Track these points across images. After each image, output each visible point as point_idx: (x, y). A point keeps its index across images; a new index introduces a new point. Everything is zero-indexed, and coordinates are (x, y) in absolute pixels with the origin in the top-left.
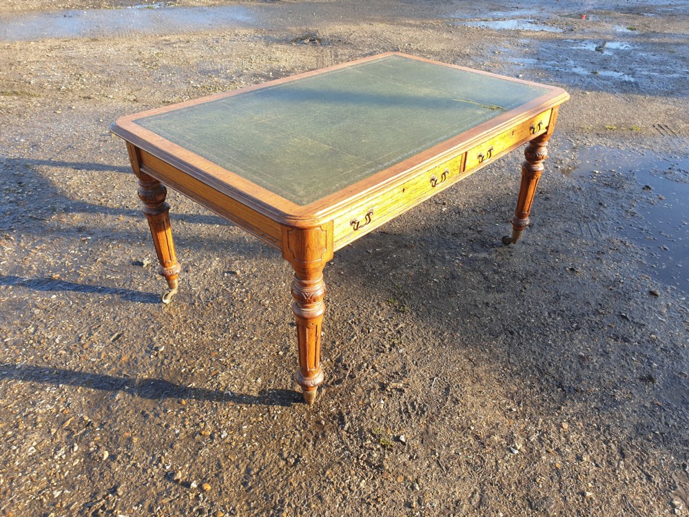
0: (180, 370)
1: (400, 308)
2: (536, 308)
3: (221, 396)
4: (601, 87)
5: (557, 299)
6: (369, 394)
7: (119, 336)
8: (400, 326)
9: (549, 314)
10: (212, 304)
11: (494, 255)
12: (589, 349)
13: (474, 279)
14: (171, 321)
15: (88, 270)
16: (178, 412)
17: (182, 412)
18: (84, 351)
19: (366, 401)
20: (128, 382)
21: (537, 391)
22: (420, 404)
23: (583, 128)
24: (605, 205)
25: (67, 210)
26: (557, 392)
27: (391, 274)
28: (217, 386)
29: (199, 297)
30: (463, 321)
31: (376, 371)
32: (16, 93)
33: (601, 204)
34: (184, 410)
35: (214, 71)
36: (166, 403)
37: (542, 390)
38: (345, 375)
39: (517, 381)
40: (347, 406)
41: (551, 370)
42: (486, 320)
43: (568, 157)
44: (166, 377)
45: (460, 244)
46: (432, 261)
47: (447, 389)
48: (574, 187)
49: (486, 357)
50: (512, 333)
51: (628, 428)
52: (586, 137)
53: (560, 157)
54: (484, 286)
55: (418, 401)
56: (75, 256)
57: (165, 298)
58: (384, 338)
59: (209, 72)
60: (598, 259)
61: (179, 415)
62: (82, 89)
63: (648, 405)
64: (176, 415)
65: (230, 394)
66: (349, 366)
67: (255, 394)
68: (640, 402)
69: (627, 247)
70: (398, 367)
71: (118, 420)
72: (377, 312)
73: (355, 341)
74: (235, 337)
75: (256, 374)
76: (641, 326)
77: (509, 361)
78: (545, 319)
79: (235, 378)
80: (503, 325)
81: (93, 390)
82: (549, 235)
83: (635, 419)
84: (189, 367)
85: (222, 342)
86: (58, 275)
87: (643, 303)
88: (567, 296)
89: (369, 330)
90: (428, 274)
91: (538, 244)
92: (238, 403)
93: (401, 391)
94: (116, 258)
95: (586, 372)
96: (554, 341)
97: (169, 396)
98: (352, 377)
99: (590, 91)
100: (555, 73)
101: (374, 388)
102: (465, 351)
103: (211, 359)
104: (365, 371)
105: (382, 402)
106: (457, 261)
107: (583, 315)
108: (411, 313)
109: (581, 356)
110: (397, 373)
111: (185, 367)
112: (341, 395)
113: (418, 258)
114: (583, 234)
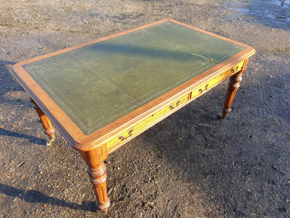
0: (47, 185)
1: (160, 155)
2: (229, 160)
3: (63, 203)
4: (280, 26)
5: (241, 154)
6: (136, 208)
7: (23, 163)
8: (158, 167)
9: (235, 163)
10: (69, 147)
11: (212, 125)
12: (253, 188)
13: (200, 139)
14: (49, 156)
15: (17, 124)
16: (41, 212)
17: (43, 212)
18: (5, 172)
19: (133, 212)
20: (22, 192)
21: (222, 213)
22: (160, 216)
23: (268, 50)
24: (273, 97)
25: (15, 90)
26: (233, 214)
27: (159, 133)
28: (63, 197)
29: (64, 143)
30: (191, 165)
31: (142, 194)
32: (7, 25)
33: (271, 96)
34: (44, 210)
35: (96, 14)
36: (37, 206)
37: (225, 213)
38: (126, 195)
39: (213, 205)
40: (124, 214)
41: (231, 199)
42: (202, 165)
43: (257, 67)
44: (40, 190)
45: (196, 117)
46: (180, 127)
47: (176, 208)
48: (258, 85)
49: (199, 188)
50: (214, 174)
52: (269, 56)
53: (254, 67)
54: (204, 144)
55: (160, 214)
56: (13, 115)
57: (48, 143)
58: (149, 174)
59: (94, 15)
60: (265, 130)
61: (41, 214)
62: (36, 23)
64: (40, 214)
65: (68, 203)
66: (129, 190)
67: (80, 203)
69: (282, 123)
70: (153, 192)
71: (12, 214)
72: (148, 157)
73: (134, 174)
74: (77, 168)
75: (83, 191)
76: (283, 175)
77: (210, 192)
78: (232, 167)
79: (72, 193)
80: (210, 169)
81: (4, 195)
82: (242, 114)
84: (52, 184)
85: (70, 170)
86: (3, 126)
87: (286, 160)
88: (246, 153)
89: (142, 167)
90: (177, 135)
91: (235, 120)
92: (71, 208)
93: (152, 207)
94: (31, 117)
95: (250, 203)
96: (235, 181)
97: (39, 201)
98: (129, 196)
99: (274, 28)
100: (258, 18)
101: (139, 205)
102: (188, 184)
103: (63, 180)
104: (136, 193)
105: (141, 213)
106: (193, 128)
107: (253, 165)
108: (165, 159)
109: (248, 192)
110: (152, 196)
111: (50, 184)
112: (122, 207)
113: (174, 125)
114: (259, 115)
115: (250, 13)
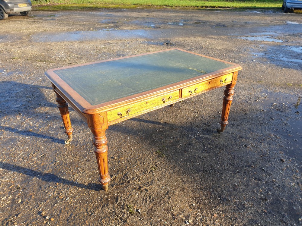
0: (62, 171)
1: (161, 155)
2: (222, 162)
3: (73, 183)
4: (291, 67)
5: (234, 158)
6: (133, 190)
7: (44, 155)
8: (157, 163)
9: (227, 164)
10: (84, 146)
11: (211, 137)
12: (240, 182)
13: (198, 146)
14: (65, 151)
15: (43, 128)
16: (54, 188)
17: (55, 188)
18: (29, 159)
19: (130, 193)
20: (40, 174)
21: (208, 198)
22: (153, 197)
23: (276, 84)
24: (273, 119)
25: (45, 105)
26: (218, 199)
27: (163, 140)
28: (73, 179)
29: (80, 143)
30: (186, 163)
31: (140, 181)
32: (45, 61)
33: (271, 118)
34: (56, 187)
35: (122, 55)
36: (51, 183)
37: (211, 198)
38: (126, 181)
39: (201, 192)
40: (122, 194)
41: (219, 189)
42: (197, 164)
43: (263, 96)
44: (55, 173)
45: (198, 131)
46: (183, 136)
47: (168, 192)
48: (261, 110)
49: (190, 180)
50: (206, 171)
51: (245, 220)
52: (276, 88)
53: (260, 96)
54: (202, 149)
55: (153, 196)
56: (41, 123)
57: (66, 142)
58: (149, 167)
59: (120, 55)
60: (260, 142)
61: (54, 189)
62: (69, 60)
63: (259, 211)
64: (53, 189)
65: (76, 183)
66: (129, 177)
67: (86, 184)
68: (256, 209)
69: (277, 138)
70: (150, 180)
71: (30, 188)
72: (150, 156)
73: (136, 167)
74: (87, 161)
75: (90, 176)
76: (269, 174)
77: (200, 183)
78: (224, 167)
79: (81, 177)
80: (204, 167)
81: (26, 175)
82: (241, 130)
83: (251, 217)
84: (65, 170)
85: (82, 162)
86: (32, 130)
87: (275, 164)
88: (238, 158)
89: (144, 163)
90: (179, 142)
91: (234, 134)
92: (78, 187)
93: (147, 190)
94: (55, 125)
95: (235, 192)
96: (225, 177)
97: (53, 181)
98: (128, 182)
99: (285, 68)
100: (271, 60)
101: (136, 188)
102: (182, 177)
103: (75, 168)
104: (135, 180)
105: (137, 194)
106: (194, 138)
107: (243, 167)
108: (165, 158)
109: (235, 185)
110: (148, 183)
111: (64, 170)
112: (121, 189)
113: (177, 135)
114: (257, 131)
115: (265, 56)
